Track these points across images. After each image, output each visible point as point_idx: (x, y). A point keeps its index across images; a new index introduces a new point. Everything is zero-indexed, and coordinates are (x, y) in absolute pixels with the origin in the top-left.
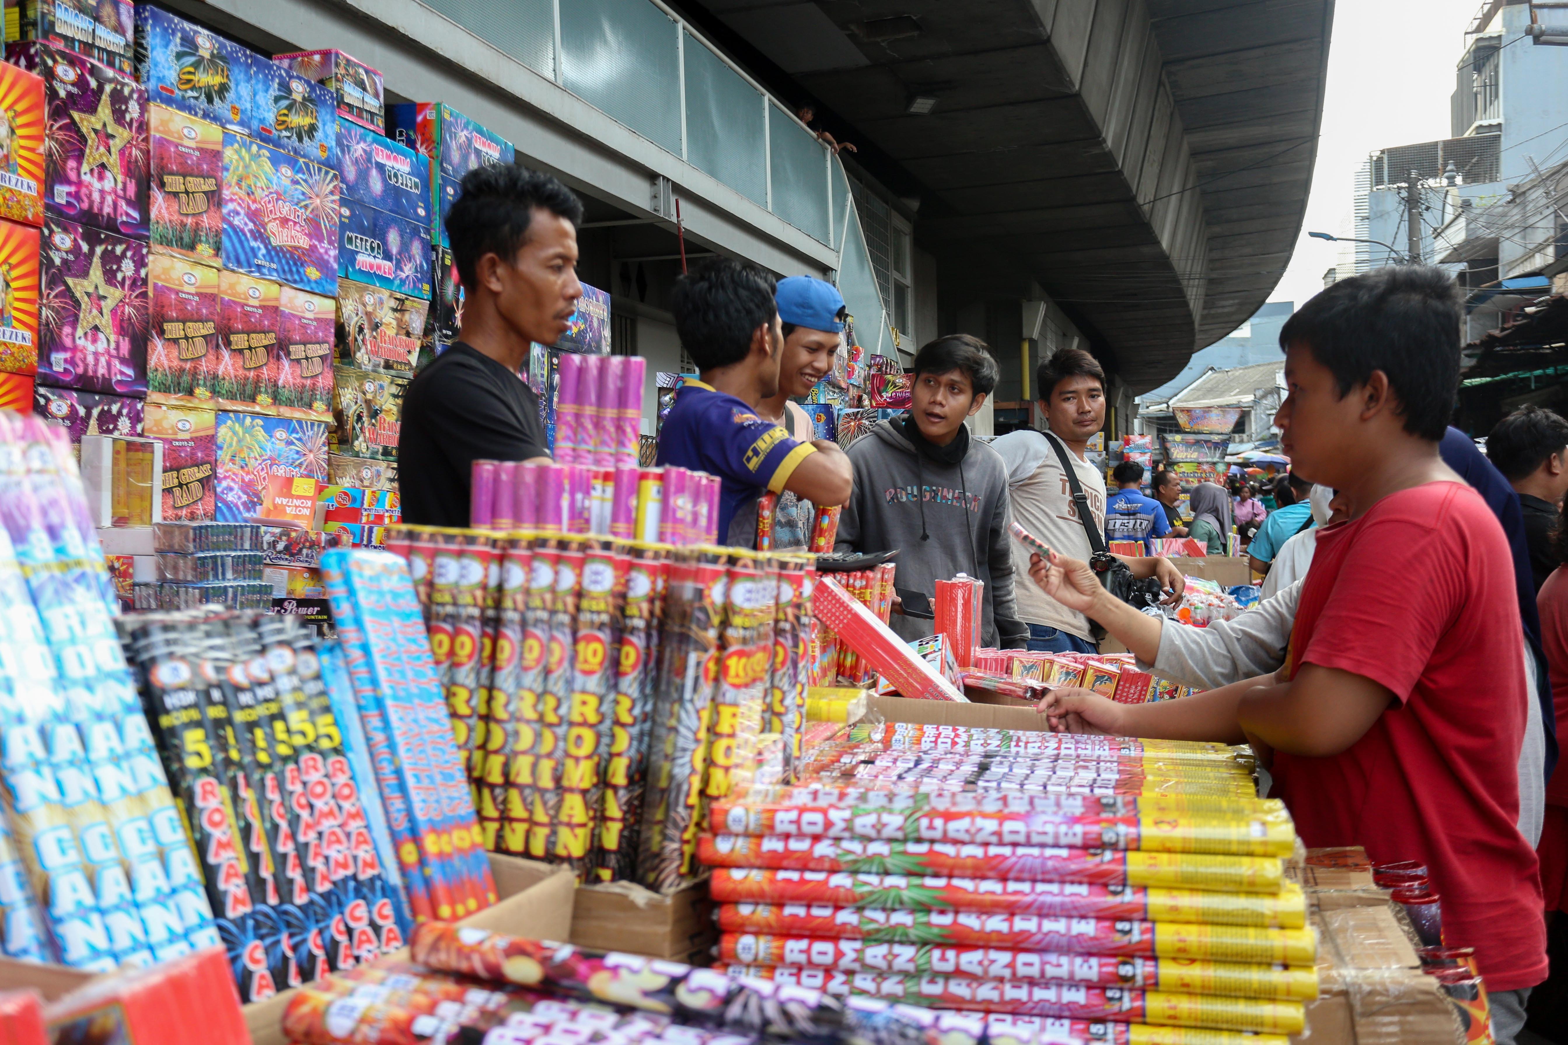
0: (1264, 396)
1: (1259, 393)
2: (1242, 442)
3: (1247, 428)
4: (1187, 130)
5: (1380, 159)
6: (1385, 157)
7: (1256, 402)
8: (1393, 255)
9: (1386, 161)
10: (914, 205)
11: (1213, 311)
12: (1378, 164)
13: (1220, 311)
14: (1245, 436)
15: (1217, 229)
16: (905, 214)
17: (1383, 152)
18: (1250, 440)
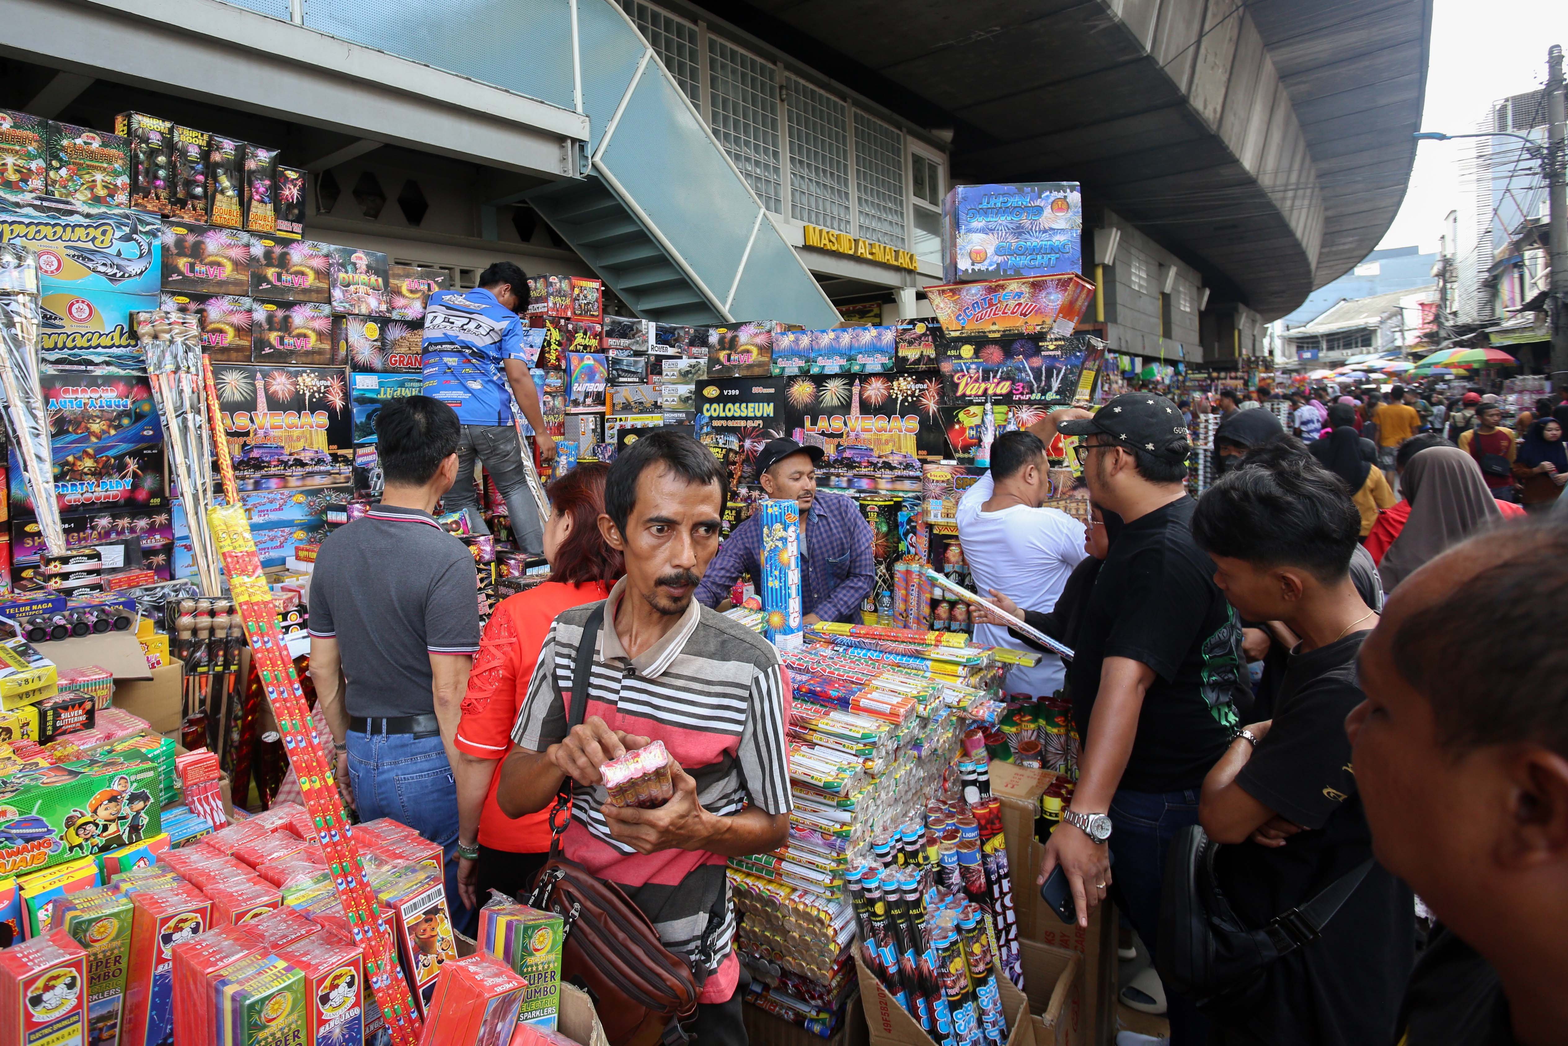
0: (1389, 318)
1: (1385, 315)
2: (1369, 353)
3: (1373, 342)
4: (1269, 45)
5: (1504, 108)
6: (1509, 103)
7: (1382, 322)
8: (1528, 145)
9: (1510, 108)
10: (947, 135)
11: (1334, 249)
12: (1502, 113)
13: (1341, 247)
14: (1371, 349)
15: (1324, 165)
16: (938, 146)
17: (1507, 100)
18: (1376, 350)
